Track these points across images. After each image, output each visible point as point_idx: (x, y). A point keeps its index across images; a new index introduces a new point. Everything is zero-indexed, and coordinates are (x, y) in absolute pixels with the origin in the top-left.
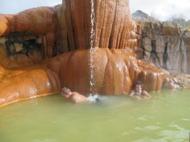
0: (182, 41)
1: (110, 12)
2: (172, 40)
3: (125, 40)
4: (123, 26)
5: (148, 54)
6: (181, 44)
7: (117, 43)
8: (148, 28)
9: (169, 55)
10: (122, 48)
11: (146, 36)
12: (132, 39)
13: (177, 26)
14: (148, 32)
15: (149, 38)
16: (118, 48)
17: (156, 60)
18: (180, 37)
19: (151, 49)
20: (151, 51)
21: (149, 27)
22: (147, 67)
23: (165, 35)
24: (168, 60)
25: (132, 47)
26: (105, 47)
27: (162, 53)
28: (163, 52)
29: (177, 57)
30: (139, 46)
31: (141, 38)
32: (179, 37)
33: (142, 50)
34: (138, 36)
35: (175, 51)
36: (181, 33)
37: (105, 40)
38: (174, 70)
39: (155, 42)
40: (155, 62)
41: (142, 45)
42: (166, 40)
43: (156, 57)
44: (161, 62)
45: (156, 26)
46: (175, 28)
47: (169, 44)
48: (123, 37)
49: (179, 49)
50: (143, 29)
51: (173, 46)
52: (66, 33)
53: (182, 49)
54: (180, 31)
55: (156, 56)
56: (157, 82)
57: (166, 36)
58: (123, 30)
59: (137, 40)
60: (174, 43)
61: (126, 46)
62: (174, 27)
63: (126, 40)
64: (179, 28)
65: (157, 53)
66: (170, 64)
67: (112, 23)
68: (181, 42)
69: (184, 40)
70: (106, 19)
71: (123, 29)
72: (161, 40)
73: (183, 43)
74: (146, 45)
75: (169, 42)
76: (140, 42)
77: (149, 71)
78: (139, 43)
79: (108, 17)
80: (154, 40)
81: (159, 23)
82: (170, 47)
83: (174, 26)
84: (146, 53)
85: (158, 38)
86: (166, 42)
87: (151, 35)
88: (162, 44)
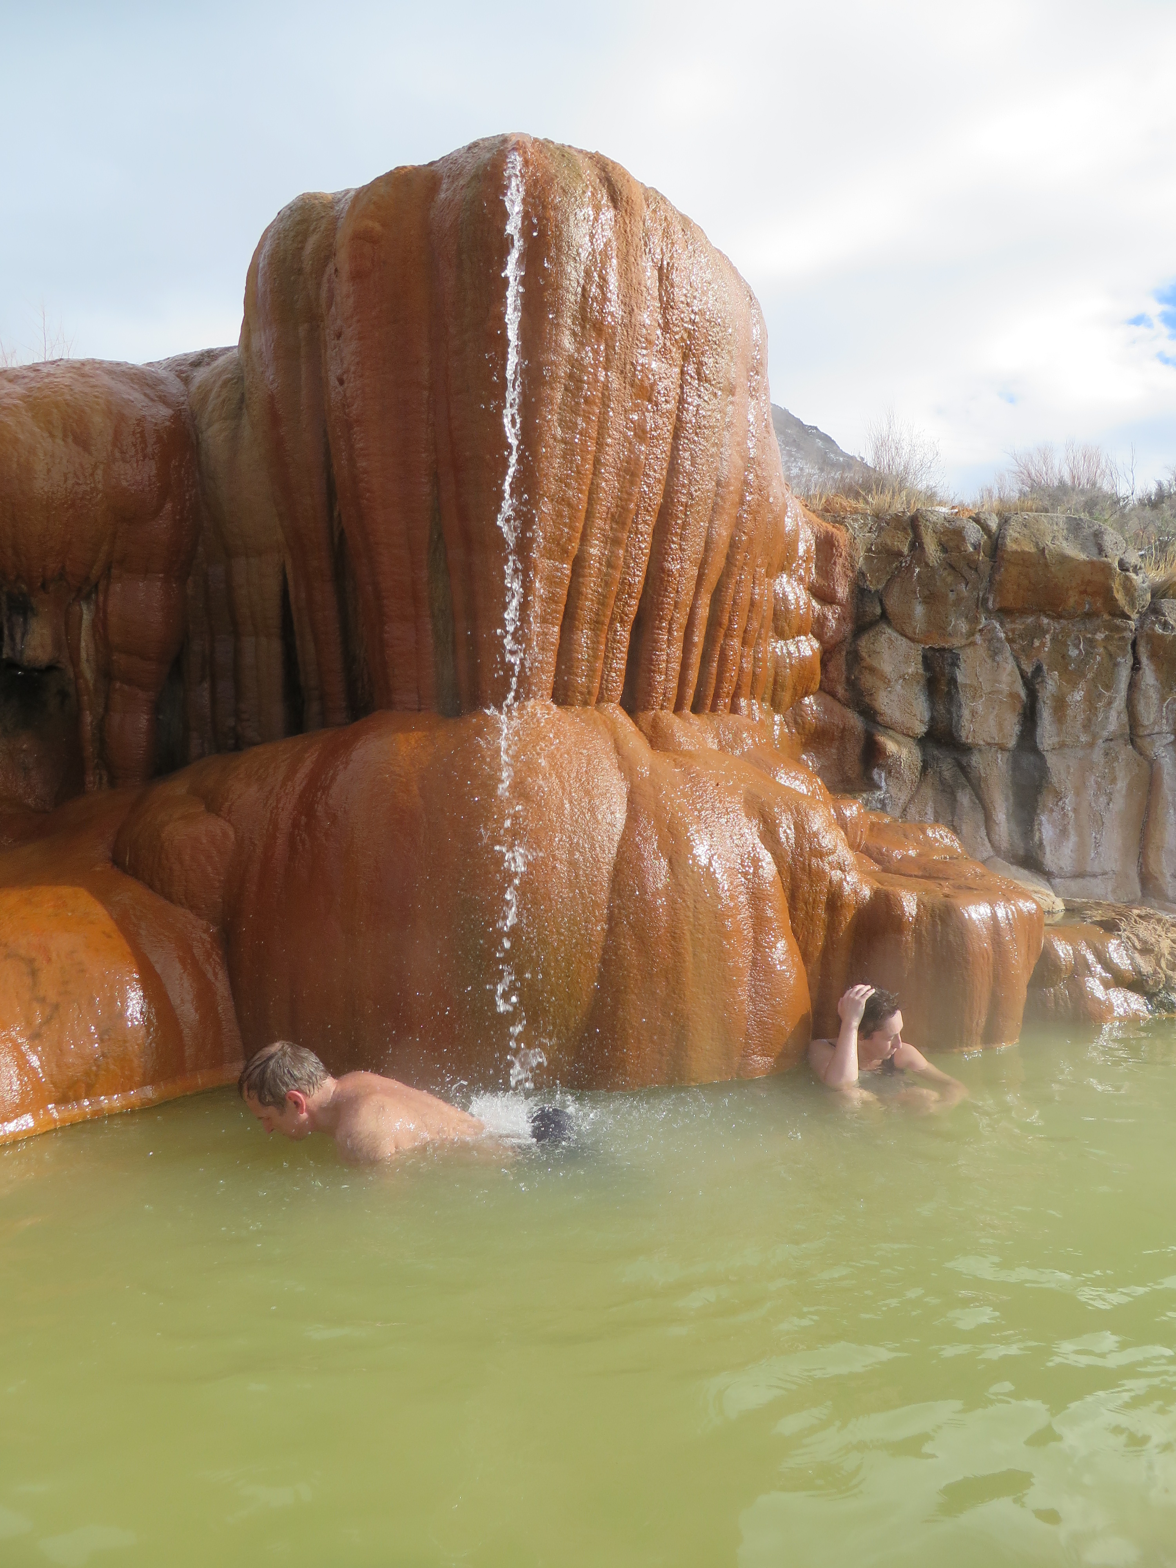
0: (1144, 660)
1: (641, 433)
2: (1073, 653)
3: (736, 643)
4: (727, 541)
5: (904, 754)
6: (1133, 686)
7: (685, 666)
8: (900, 554)
9: (1052, 760)
10: (714, 709)
11: (884, 617)
12: (781, 635)
13: (1101, 550)
14: (896, 589)
15: (909, 631)
16: (687, 711)
17: (965, 798)
18: (1129, 635)
19: (926, 716)
20: (921, 729)
21: (906, 551)
22: (905, 858)
23: (1023, 612)
24: (1048, 800)
25: (786, 697)
26: (598, 701)
27: (1002, 748)
28: (1012, 743)
29: (1113, 781)
30: (833, 694)
31: (847, 628)
32: (1118, 629)
33: (855, 721)
34: (825, 618)
35: (1095, 737)
36: (1132, 603)
37: (595, 642)
38: (1094, 876)
39: (954, 664)
40: (953, 813)
41: (853, 685)
42: (1028, 650)
43: (963, 780)
44: (1001, 815)
45: (958, 547)
46: (1092, 563)
47: (1051, 684)
48: (725, 621)
49: (1125, 718)
50: (860, 562)
51: (1078, 696)
52: (273, 585)
53: (1146, 723)
54: (1128, 588)
55: (964, 769)
56: (996, 977)
57: (1030, 620)
58: (727, 573)
59: (816, 644)
60: (1090, 676)
61: (746, 690)
62: (1083, 557)
63: (744, 643)
64: (1116, 565)
65: (966, 749)
66: (1063, 833)
67: (651, 519)
68: (1136, 667)
69: (1153, 656)
70: (609, 482)
71: (730, 559)
72: (994, 653)
73: (1149, 676)
74: (887, 682)
75: (1051, 669)
76: (840, 661)
77: (931, 885)
78: (831, 667)
79: (627, 471)
80: (943, 650)
81: (977, 520)
82: (1060, 705)
83: (1084, 548)
84: (891, 747)
85: (971, 633)
86: (1029, 669)
87: (919, 610)
88: (1005, 678)
